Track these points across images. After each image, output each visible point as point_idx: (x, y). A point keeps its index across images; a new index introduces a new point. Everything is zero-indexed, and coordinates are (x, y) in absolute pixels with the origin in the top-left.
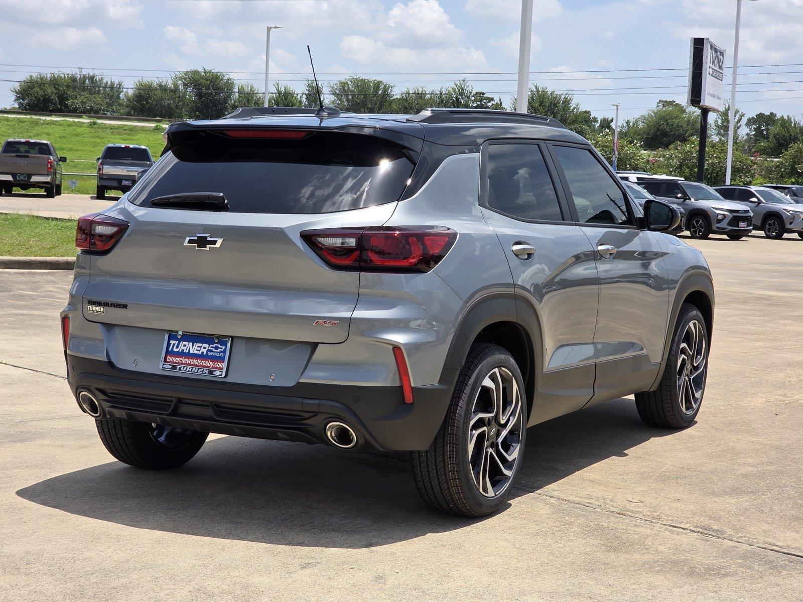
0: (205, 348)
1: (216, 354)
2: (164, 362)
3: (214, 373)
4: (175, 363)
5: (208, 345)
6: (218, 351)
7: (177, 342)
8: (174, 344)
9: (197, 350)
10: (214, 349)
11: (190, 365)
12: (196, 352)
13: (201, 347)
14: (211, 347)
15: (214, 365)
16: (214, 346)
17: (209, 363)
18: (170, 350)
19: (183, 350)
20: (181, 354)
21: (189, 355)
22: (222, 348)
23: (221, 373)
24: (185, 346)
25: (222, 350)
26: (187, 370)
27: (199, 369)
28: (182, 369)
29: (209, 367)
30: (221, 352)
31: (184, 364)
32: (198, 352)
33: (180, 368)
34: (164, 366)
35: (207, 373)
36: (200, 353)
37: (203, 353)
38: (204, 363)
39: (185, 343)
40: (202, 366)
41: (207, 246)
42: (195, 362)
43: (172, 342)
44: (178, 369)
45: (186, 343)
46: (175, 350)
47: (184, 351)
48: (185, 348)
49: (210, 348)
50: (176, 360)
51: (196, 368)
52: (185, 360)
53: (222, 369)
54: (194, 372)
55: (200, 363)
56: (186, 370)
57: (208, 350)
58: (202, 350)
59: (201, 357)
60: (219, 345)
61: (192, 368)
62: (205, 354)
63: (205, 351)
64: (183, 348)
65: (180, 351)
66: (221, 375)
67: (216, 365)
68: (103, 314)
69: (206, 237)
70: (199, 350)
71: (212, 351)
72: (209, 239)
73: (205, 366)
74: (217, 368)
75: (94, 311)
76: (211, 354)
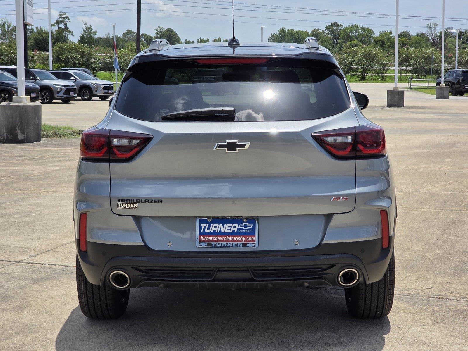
0: (235, 227)
1: (246, 231)
2: (199, 241)
3: (248, 245)
4: (209, 241)
5: (237, 225)
6: (248, 228)
7: (208, 225)
8: (205, 227)
9: (227, 230)
10: (243, 227)
11: (224, 241)
12: (226, 231)
13: (231, 227)
14: (241, 226)
15: (246, 239)
16: (243, 225)
17: (241, 238)
18: (202, 231)
19: (214, 231)
20: (214, 234)
21: (221, 234)
22: (251, 226)
23: (254, 245)
24: (215, 227)
25: (251, 227)
26: (223, 246)
27: (233, 244)
28: (217, 245)
29: (242, 241)
30: (249, 229)
31: (218, 241)
32: (229, 231)
33: (215, 245)
34: (200, 244)
35: (241, 246)
36: (231, 231)
37: (233, 231)
38: (236, 239)
39: (215, 225)
40: (235, 241)
41: (237, 149)
42: (228, 238)
43: (203, 225)
44: (213, 245)
45: (217, 225)
46: (206, 231)
47: (216, 231)
48: (216, 229)
49: (239, 227)
50: (210, 239)
51: (230, 244)
52: (218, 239)
53: (255, 241)
54: (229, 246)
55: (233, 239)
56: (221, 246)
57: (238, 229)
58: (233, 229)
59: (233, 234)
60: (248, 224)
61: (227, 244)
62: (236, 231)
63: (236, 230)
64: (213, 229)
65: (212, 231)
66: (255, 246)
67: (248, 239)
68: (136, 209)
69: (236, 142)
70: (230, 230)
71: (242, 229)
72: (238, 144)
73: (238, 241)
74: (249, 241)
75: (125, 207)
76: (242, 231)
